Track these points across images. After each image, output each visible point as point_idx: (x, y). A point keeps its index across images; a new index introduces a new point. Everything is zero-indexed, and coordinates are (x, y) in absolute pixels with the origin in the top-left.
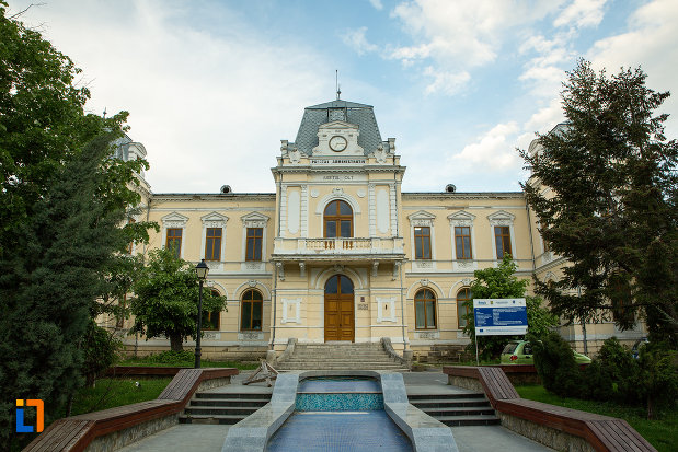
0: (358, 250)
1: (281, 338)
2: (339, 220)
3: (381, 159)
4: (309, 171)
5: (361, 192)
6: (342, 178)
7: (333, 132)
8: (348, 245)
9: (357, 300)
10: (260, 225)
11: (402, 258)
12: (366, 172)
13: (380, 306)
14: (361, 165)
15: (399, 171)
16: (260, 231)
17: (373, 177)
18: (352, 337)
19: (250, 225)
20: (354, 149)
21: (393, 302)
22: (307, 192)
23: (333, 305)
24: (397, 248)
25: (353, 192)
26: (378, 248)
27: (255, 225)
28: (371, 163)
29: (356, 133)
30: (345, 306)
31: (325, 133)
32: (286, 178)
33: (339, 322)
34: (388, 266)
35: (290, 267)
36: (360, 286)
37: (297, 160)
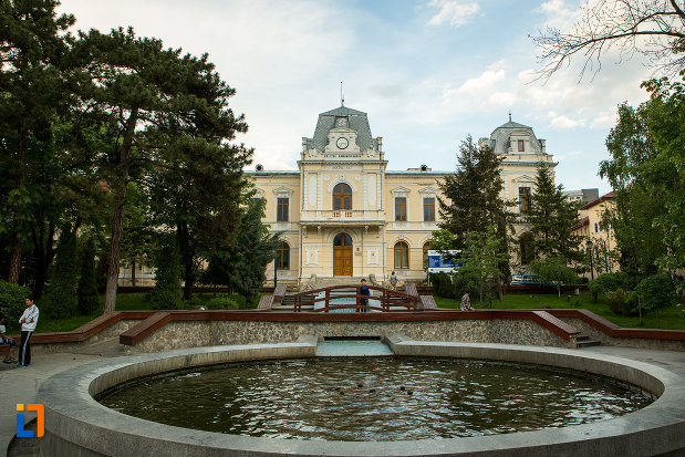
0: (355, 218)
1: (306, 275)
2: (342, 197)
3: (371, 155)
4: (323, 163)
5: (358, 178)
6: (345, 168)
7: (339, 135)
8: (349, 215)
9: (354, 250)
10: (287, 196)
11: (384, 223)
12: (361, 164)
13: (369, 254)
14: (358, 159)
15: (384, 163)
16: (286, 200)
17: (365, 167)
18: (351, 273)
19: (280, 196)
20: (353, 148)
21: (378, 251)
22: (321, 177)
23: (339, 253)
24: (381, 217)
25: (352, 177)
26: (369, 218)
27: (283, 196)
28: (365, 158)
29: (354, 136)
30: (346, 254)
31: (333, 135)
32: (307, 168)
33: (343, 263)
34: (374, 229)
35: (312, 229)
36: (356, 240)
37: (314, 155)
